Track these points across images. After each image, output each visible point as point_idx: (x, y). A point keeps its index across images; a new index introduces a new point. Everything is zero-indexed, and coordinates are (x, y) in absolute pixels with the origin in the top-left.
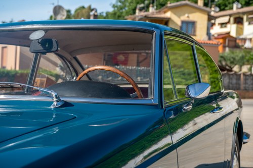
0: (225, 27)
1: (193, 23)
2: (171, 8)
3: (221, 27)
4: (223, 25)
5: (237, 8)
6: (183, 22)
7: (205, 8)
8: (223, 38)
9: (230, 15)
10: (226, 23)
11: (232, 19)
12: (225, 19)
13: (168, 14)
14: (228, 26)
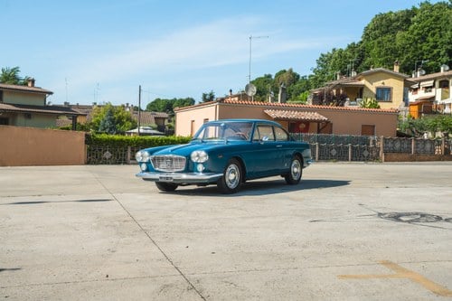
0: (430, 91)
1: (389, 90)
2: (365, 76)
3: (426, 92)
4: (428, 89)
5: (444, 71)
6: (378, 89)
7: (401, 74)
8: (418, 104)
9: (435, 79)
10: (431, 87)
11: (437, 83)
12: (431, 83)
13: (363, 82)
14: (433, 90)
